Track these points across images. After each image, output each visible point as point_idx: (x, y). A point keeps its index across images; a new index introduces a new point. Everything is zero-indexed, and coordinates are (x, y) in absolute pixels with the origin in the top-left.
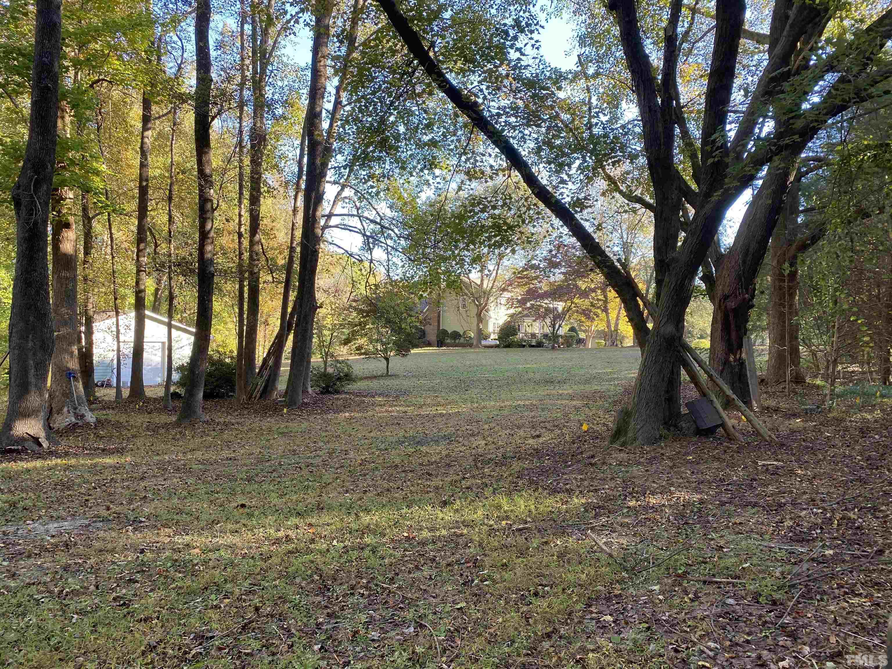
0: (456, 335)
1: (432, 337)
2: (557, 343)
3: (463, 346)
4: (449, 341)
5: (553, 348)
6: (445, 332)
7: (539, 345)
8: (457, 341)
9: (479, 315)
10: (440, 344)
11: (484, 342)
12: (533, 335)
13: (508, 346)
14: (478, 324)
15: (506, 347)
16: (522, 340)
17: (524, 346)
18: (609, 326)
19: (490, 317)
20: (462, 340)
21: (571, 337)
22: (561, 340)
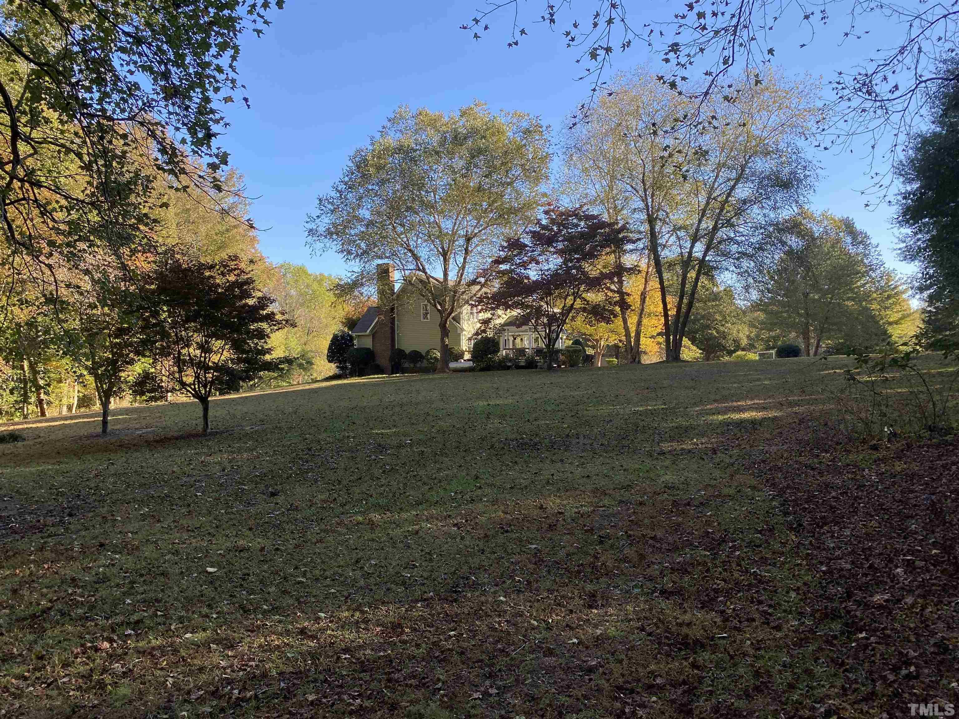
0: (416, 356)
1: (383, 360)
2: (557, 361)
3: (426, 371)
4: (406, 365)
5: (550, 368)
6: (401, 353)
7: (531, 365)
8: (418, 365)
9: (443, 326)
10: (396, 368)
11: (453, 365)
12: (522, 351)
13: (488, 368)
14: (443, 341)
15: (482, 370)
16: (507, 357)
17: (508, 368)
18: (628, 335)
19: (462, 330)
20: (425, 364)
21: (575, 351)
22: (561, 357)
